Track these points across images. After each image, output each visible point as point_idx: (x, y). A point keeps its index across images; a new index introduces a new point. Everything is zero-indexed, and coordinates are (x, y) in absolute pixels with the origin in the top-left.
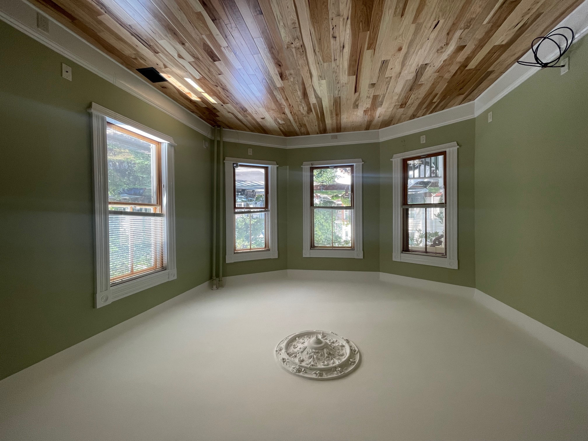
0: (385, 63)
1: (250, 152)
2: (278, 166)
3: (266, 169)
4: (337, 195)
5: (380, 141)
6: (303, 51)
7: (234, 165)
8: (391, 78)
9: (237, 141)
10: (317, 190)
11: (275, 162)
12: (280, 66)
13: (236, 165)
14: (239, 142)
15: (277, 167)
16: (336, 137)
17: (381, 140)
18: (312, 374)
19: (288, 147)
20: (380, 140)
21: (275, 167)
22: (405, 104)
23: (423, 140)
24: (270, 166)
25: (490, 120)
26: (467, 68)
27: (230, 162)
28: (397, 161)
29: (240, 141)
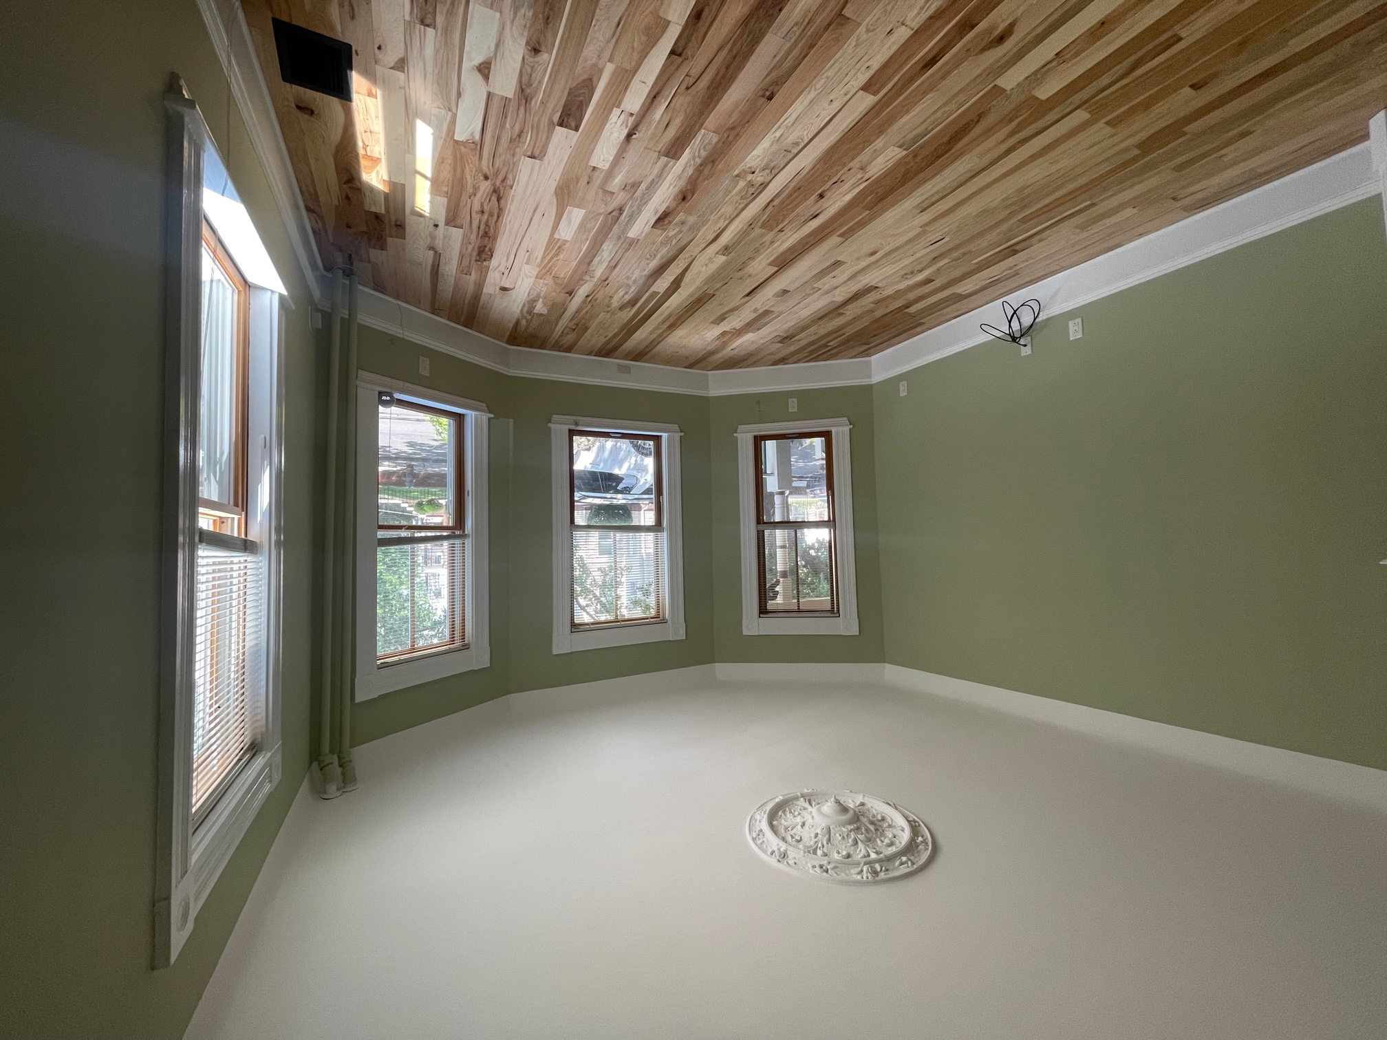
0: (837, 264)
1: (424, 369)
2: (493, 416)
3: (459, 419)
4: (433, 500)
5: (710, 395)
6: (753, 194)
7: (384, 398)
8: (820, 289)
9: (395, 330)
10: (388, 483)
11: (485, 405)
12: (684, 199)
13: (388, 398)
14: (401, 336)
15: (489, 419)
16: (627, 370)
17: (713, 393)
18: (897, 868)
19: (513, 371)
20: (710, 392)
21: (485, 417)
22: (791, 339)
23: (793, 405)
24: (474, 413)
25: (903, 393)
26: (906, 310)
27: (369, 386)
28: (745, 439)
29: (406, 333)
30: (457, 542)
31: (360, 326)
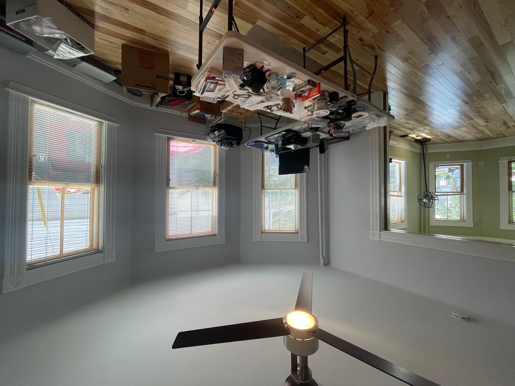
1: (448, 156)
2: (473, 163)
3: (462, 165)
11: (470, 160)
13: (436, 166)
19: (483, 148)
21: (470, 164)
27: (432, 165)
29: (440, 151)
30: (462, 196)
31: (429, 153)
